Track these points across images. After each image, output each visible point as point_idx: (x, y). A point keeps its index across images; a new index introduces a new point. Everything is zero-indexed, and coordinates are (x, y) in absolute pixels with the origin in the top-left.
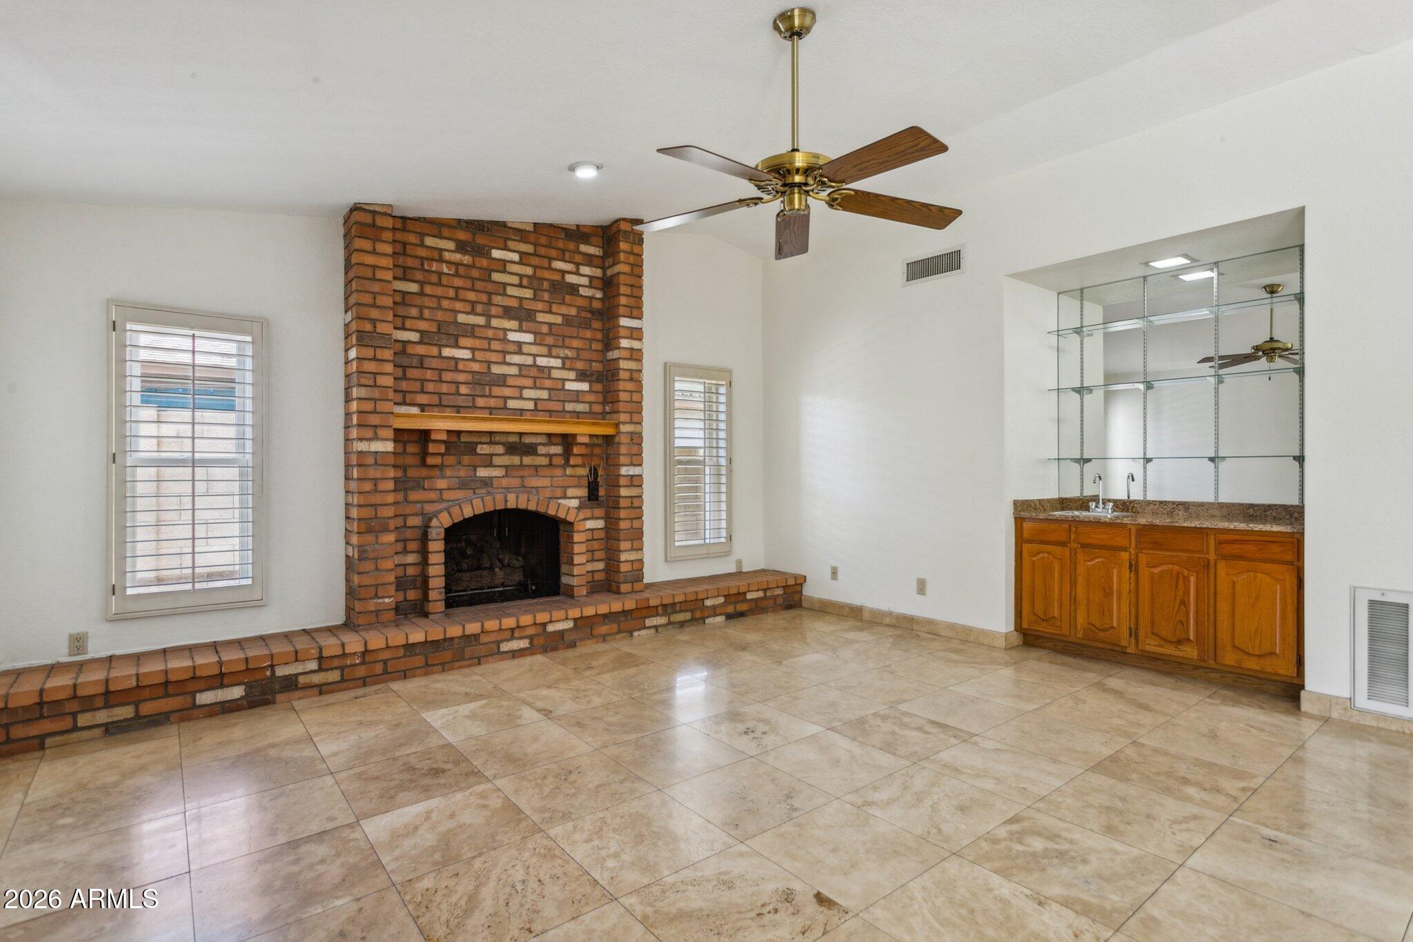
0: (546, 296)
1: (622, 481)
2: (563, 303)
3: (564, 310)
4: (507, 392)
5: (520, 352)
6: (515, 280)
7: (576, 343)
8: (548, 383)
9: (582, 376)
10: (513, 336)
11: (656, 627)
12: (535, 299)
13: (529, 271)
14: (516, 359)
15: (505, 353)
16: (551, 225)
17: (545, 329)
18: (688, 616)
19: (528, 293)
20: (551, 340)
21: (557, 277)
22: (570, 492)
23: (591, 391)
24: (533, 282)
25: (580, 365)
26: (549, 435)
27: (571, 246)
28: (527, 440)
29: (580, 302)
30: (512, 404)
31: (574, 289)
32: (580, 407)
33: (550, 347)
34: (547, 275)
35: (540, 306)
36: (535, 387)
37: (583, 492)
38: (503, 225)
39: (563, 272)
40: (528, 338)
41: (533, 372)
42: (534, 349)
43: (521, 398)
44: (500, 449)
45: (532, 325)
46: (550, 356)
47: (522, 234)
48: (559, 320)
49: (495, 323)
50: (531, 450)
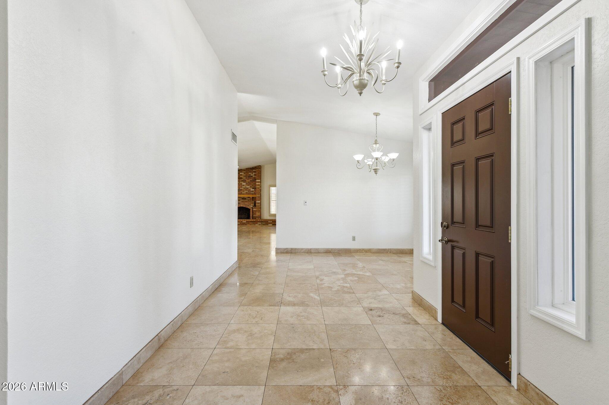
0: (248, 178)
1: (256, 203)
2: (250, 178)
3: (250, 179)
4: (242, 191)
5: (244, 186)
6: (243, 176)
7: (252, 184)
8: (248, 190)
9: (253, 188)
10: (243, 184)
11: (259, 224)
12: (246, 178)
13: (245, 175)
14: (243, 187)
15: (242, 186)
16: (248, 168)
17: (247, 182)
18: (265, 223)
19: (245, 178)
20: (248, 184)
21: (249, 175)
22: (251, 205)
23: (255, 190)
24: (246, 176)
25: (253, 187)
26: (248, 197)
27: (251, 170)
28: (245, 198)
29: (253, 178)
30: (243, 193)
31: (252, 176)
32: (253, 193)
33: (248, 185)
34: (248, 175)
35: (247, 179)
36: (246, 190)
37: (254, 205)
38: (242, 169)
39: (250, 174)
40: (245, 184)
41: (246, 188)
42: (246, 185)
43: (244, 192)
44: (241, 199)
45: (246, 182)
46: (248, 186)
47: (244, 170)
48: (250, 181)
49: (240, 182)
50: (245, 199)
